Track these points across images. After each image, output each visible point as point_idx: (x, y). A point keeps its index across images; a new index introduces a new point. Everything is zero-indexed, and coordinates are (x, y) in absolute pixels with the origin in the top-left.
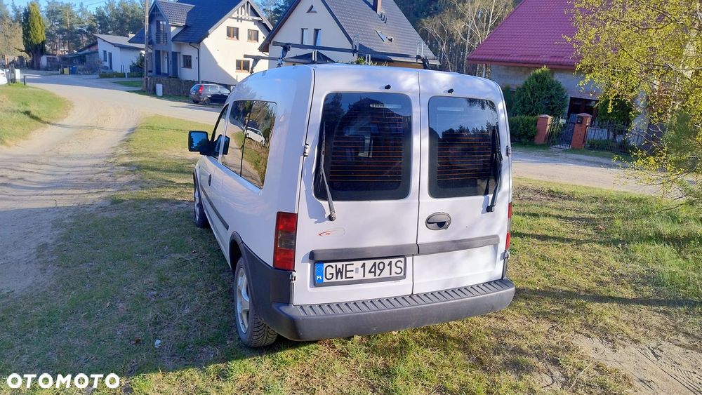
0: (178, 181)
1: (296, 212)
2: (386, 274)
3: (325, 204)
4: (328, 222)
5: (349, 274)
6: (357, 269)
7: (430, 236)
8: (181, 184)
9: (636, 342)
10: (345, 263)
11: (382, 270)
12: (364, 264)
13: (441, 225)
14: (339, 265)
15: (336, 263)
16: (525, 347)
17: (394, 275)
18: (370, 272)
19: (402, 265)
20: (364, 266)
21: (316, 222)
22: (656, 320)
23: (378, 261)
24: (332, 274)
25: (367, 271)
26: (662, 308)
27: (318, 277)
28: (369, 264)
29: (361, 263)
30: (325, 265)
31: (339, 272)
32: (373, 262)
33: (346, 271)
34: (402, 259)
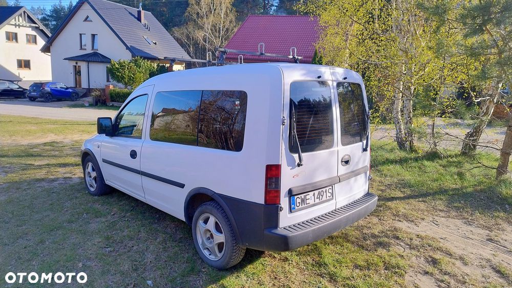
0: (37, 163)
1: (280, 164)
2: (324, 198)
3: (296, 156)
4: (297, 168)
5: (308, 201)
6: (311, 197)
7: (343, 170)
8: (43, 165)
9: (423, 219)
10: (305, 194)
11: (322, 196)
12: (314, 193)
13: (347, 162)
14: (302, 196)
15: (301, 195)
16: (377, 233)
17: (328, 198)
18: (317, 198)
19: (330, 191)
20: (314, 195)
21: (291, 169)
22: (422, 206)
23: (320, 190)
24: (299, 203)
25: (316, 198)
26: (420, 199)
27: (293, 206)
28: (316, 192)
29: (312, 193)
30: (296, 197)
31: (303, 201)
32: (318, 191)
33: (306, 200)
34: (331, 187)
